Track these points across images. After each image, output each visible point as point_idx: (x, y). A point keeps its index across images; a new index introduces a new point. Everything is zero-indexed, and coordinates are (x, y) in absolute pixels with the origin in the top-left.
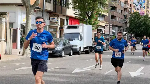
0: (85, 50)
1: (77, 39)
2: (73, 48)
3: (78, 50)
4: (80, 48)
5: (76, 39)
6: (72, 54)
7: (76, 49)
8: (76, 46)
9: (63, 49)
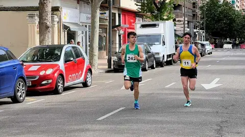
0: (168, 59)
1: (158, 43)
2: (156, 56)
3: (161, 60)
4: (164, 56)
5: (156, 43)
6: (155, 66)
7: (159, 58)
8: (158, 54)
9: (147, 59)
